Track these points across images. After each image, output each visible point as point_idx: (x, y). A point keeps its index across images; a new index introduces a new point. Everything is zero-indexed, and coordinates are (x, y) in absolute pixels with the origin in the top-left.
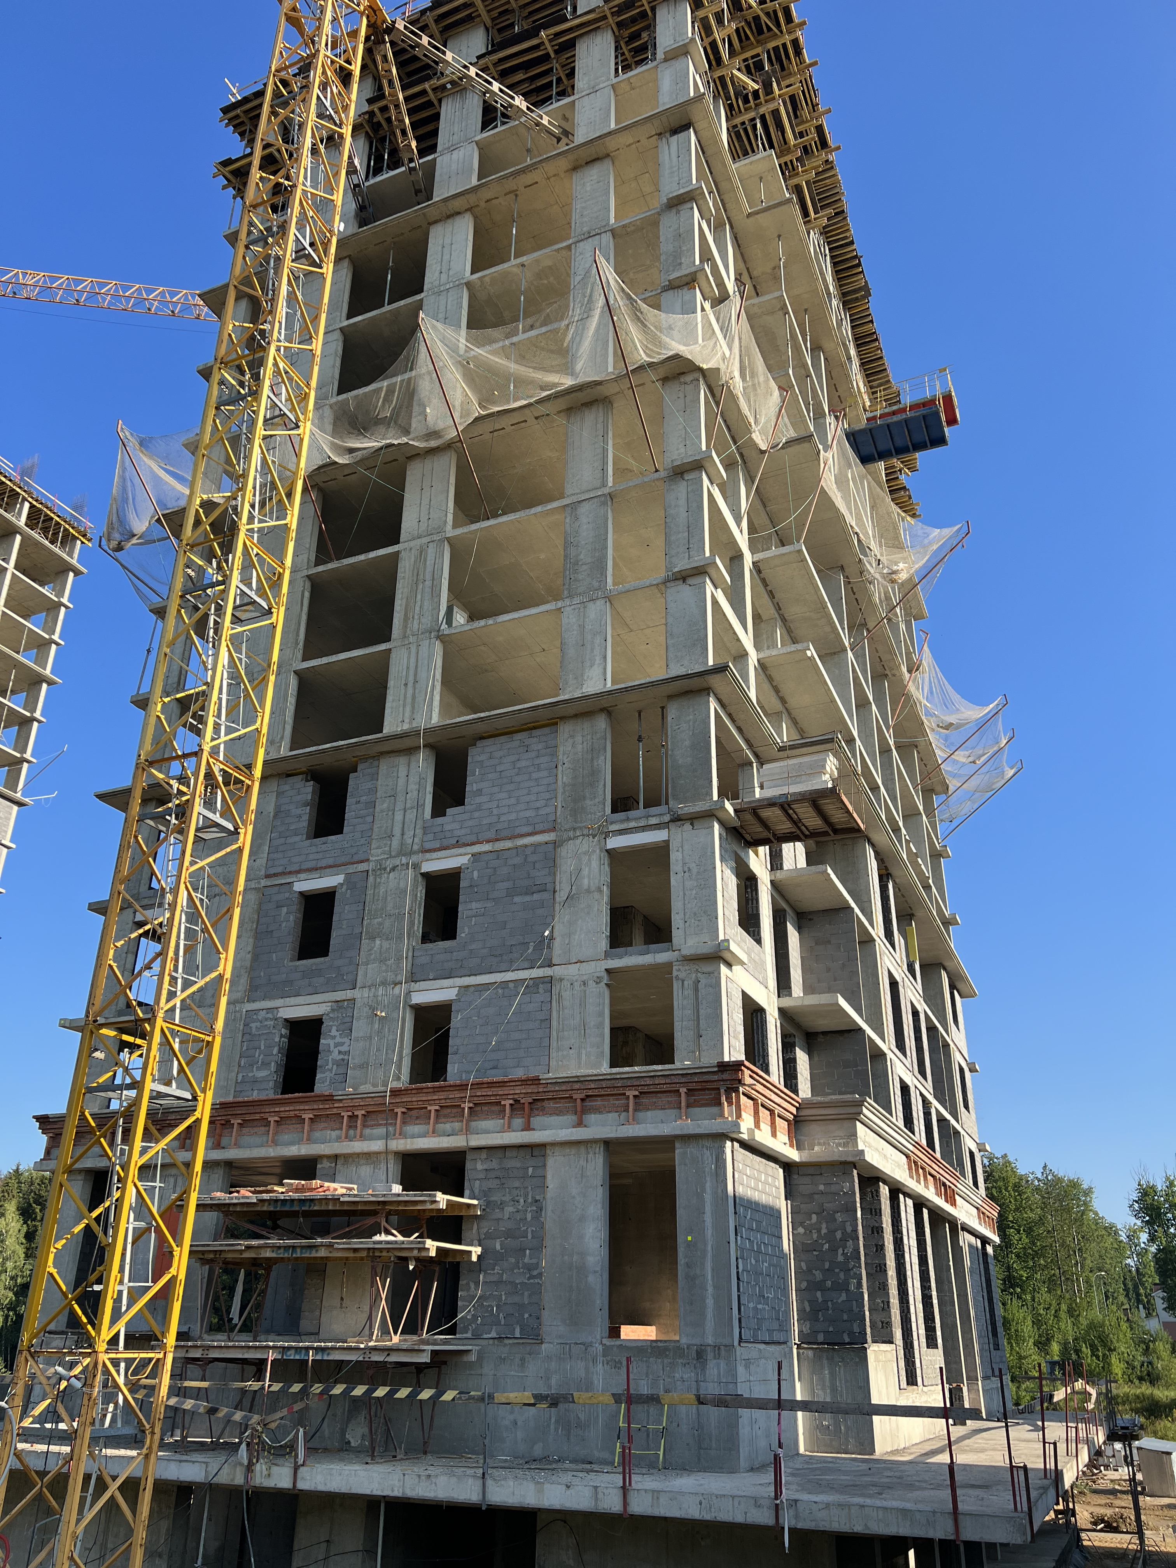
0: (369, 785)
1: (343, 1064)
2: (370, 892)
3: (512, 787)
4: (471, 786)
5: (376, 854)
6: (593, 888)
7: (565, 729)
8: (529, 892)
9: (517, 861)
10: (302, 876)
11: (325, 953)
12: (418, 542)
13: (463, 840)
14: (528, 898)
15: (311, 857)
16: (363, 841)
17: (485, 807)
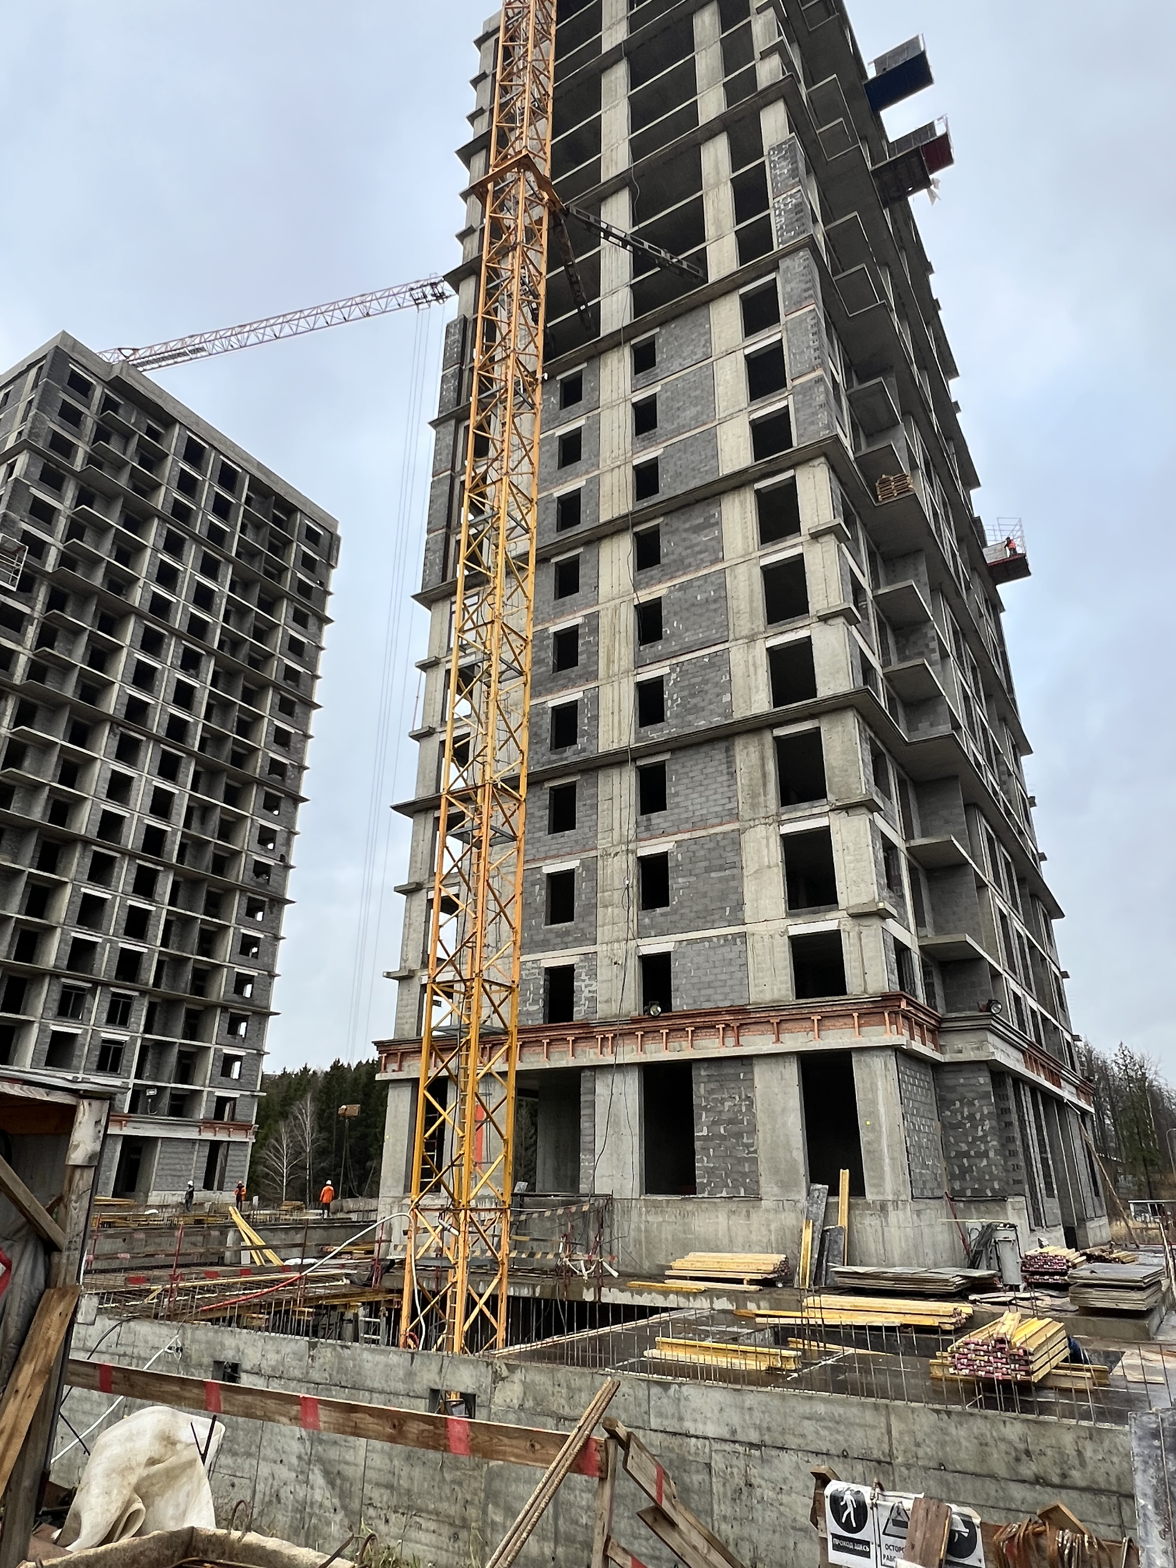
0: (592, 791)
1: (593, 1000)
2: (600, 872)
3: (702, 788)
4: (670, 790)
5: (603, 843)
6: (772, 864)
7: (739, 745)
8: (722, 868)
9: (712, 845)
10: (548, 862)
11: (571, 918)
12: (613, 603)
13: (669, 830)
14: (722, 874)
15: (553, 847)
16: (591, 834)
17: (682, 804)
